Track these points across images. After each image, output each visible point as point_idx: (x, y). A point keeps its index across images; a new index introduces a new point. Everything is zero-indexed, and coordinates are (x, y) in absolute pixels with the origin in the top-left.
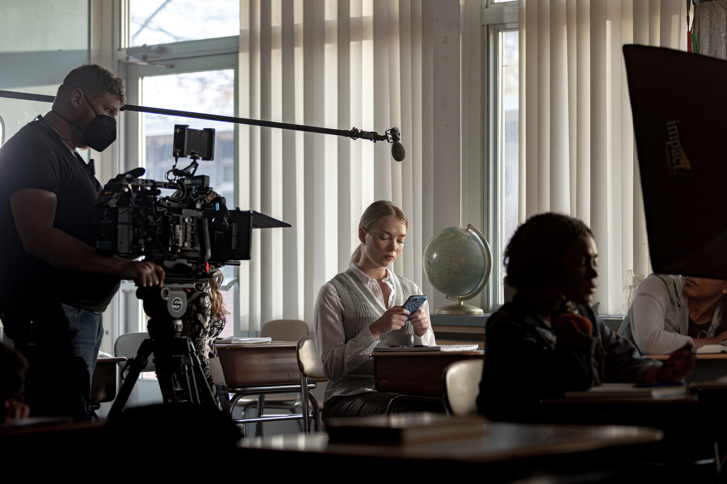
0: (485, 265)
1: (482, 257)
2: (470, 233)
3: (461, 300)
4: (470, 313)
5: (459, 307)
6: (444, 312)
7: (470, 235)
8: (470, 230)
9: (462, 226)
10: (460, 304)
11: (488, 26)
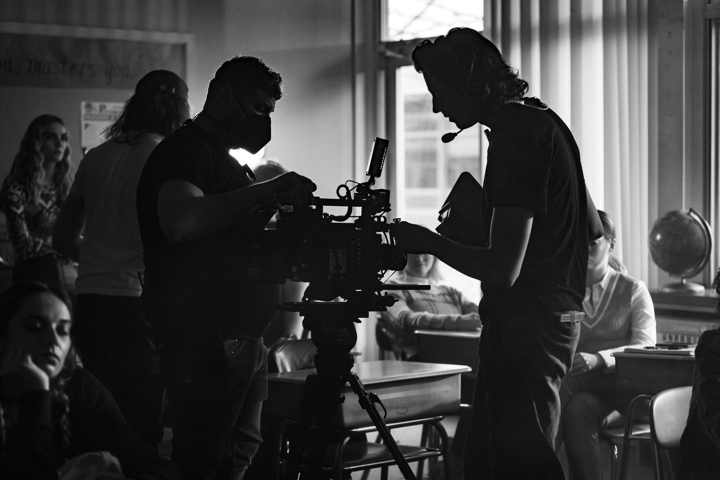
0: (706, 247)
1: (703, 240)
2: (692, 217)
3: (683, 278)
4: (692, 292)
5: (681, 285)
6: (667, 290)
7: (691, 219)
8: (692, 214)
9: (684, 210)
10: (682, 283)
11: (710, 20)
